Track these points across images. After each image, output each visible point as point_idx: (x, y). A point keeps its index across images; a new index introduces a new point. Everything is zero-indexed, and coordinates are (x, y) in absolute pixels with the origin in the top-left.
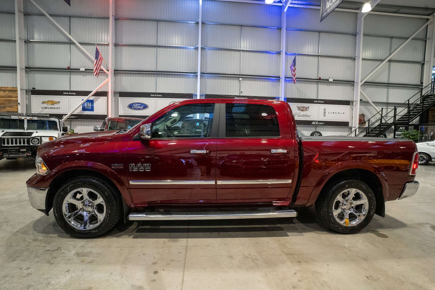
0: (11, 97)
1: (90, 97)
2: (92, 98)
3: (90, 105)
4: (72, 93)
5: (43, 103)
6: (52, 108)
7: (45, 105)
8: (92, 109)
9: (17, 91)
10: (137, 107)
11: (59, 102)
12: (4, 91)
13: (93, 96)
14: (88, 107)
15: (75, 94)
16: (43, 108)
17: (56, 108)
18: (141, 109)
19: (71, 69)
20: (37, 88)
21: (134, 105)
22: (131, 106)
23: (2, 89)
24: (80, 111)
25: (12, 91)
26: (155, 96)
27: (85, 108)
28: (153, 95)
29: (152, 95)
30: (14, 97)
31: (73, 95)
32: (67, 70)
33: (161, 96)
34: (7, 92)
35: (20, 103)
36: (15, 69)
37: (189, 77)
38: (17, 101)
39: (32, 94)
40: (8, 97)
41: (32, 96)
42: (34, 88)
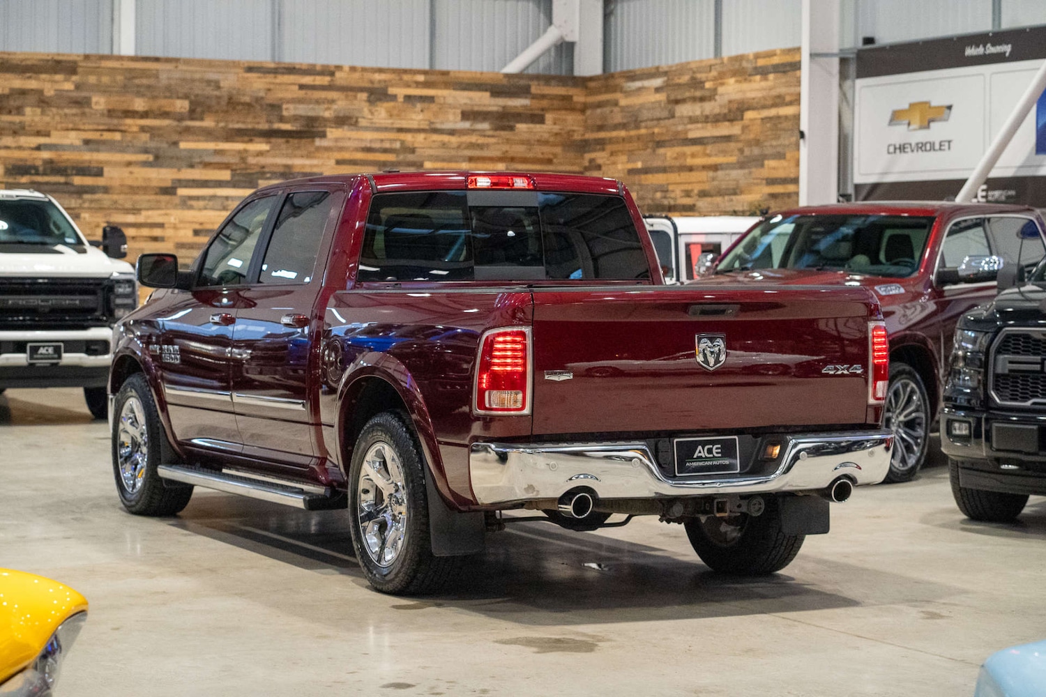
0: (779, 101)
4: (998, 49)
5: (896, 117)
6: (921, 147)
7: (900, 134)
9: (799, 68)
11: (950, 108)
12: (763, 72)
15: (1007, 49)
16: (892, 149)
17: (937, 147)
23: (761, 62)
24: (1028, 159)
25: (784, 72)
30: (790, 103)
34: (771, 76)
35: (806, 133)
38: (797, 118)
39: (862, 74)
40: (774, 105)
41: (860, 83)
42: (868, 41)
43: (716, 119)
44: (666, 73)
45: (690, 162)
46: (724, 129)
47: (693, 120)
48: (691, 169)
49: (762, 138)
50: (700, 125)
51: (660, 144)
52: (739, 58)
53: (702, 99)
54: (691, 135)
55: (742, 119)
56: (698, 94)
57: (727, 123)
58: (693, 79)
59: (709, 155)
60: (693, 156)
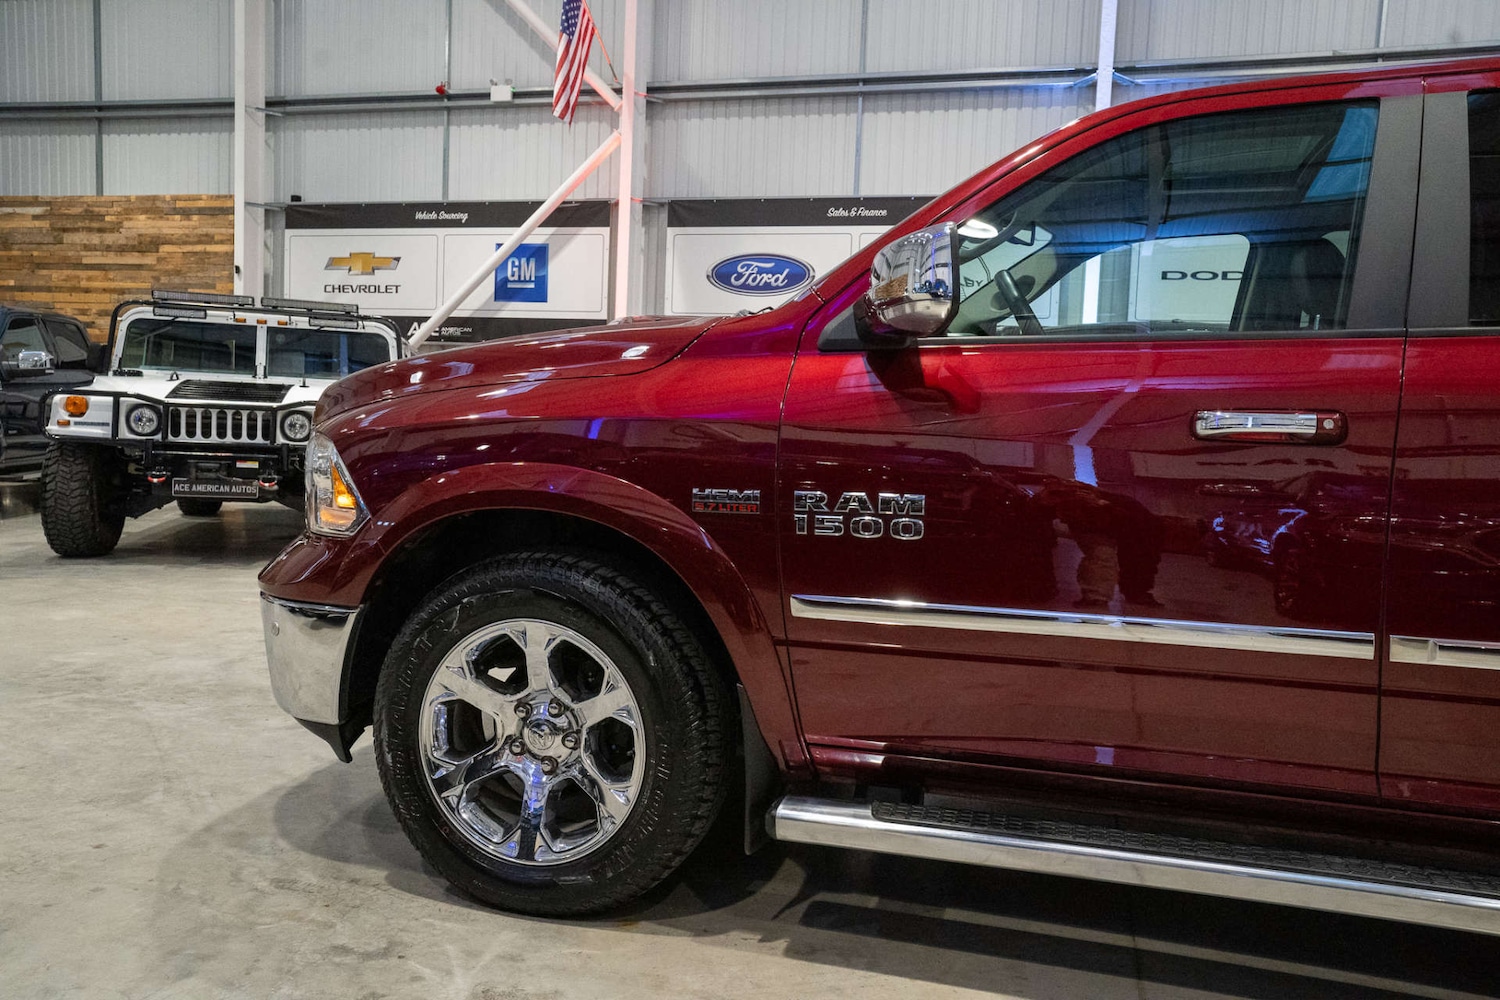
0: (209, 239)
1: (532, 231)
2: (539, 237)
3: (529, 270)
4: (453, 216)
5: (333, 263)
6: (364, 289)
7: (338, 277)
8: (539, 294)
9: (233, 213)
10: (754, 280)
11: (398, 259)
12: (186, 213)
13: (546, 223)
14: (519, 281)
15: (464, 217)
16: (329, 289)
17: (383, 289)
18: (777, 287)
19: (450, 97)
20: (312, 196)
21: (739, 270)
22: (724, 275)
23: (180, 204)
24: (486, 303)
25: (211, 215)
26: (853, 213)
27: (510, 286)
28: (842, 213)
29: (833, 213)
30: (222, 242)
31: (457, 224)
32: (436, 104)
33: (884, 213)
34: (195, 218)
35: (242, 268)
36: (227, 111)
37: (1044, 96)
38: (231, 255)
39: (289, 226)
40: (199, 242)
41: (289, 232)
42: (296, 198)
43: (122, 250)
44: (48, 203)
45: (84, 284)
46: (132, 259)
47: (87, 248)
48: (87, 291)
49: (185, 269)
50: (98, 253)
51: (41, 266)
52: (154, 198)
53: (101, 230)
54: (85, 261)
55: (157, 252)
56: (95, 225)
57: (137, 254)
58: (86, 211)
59: (112, 280)
60: (89, 279)
